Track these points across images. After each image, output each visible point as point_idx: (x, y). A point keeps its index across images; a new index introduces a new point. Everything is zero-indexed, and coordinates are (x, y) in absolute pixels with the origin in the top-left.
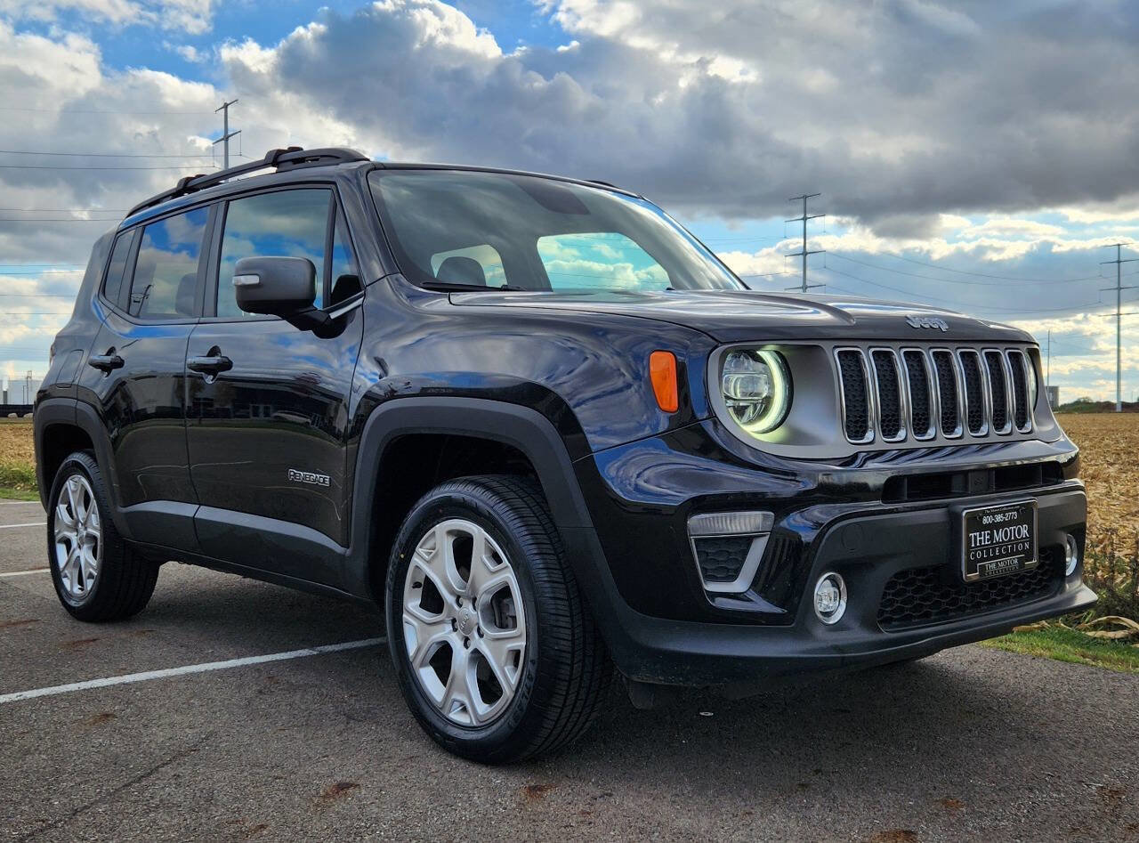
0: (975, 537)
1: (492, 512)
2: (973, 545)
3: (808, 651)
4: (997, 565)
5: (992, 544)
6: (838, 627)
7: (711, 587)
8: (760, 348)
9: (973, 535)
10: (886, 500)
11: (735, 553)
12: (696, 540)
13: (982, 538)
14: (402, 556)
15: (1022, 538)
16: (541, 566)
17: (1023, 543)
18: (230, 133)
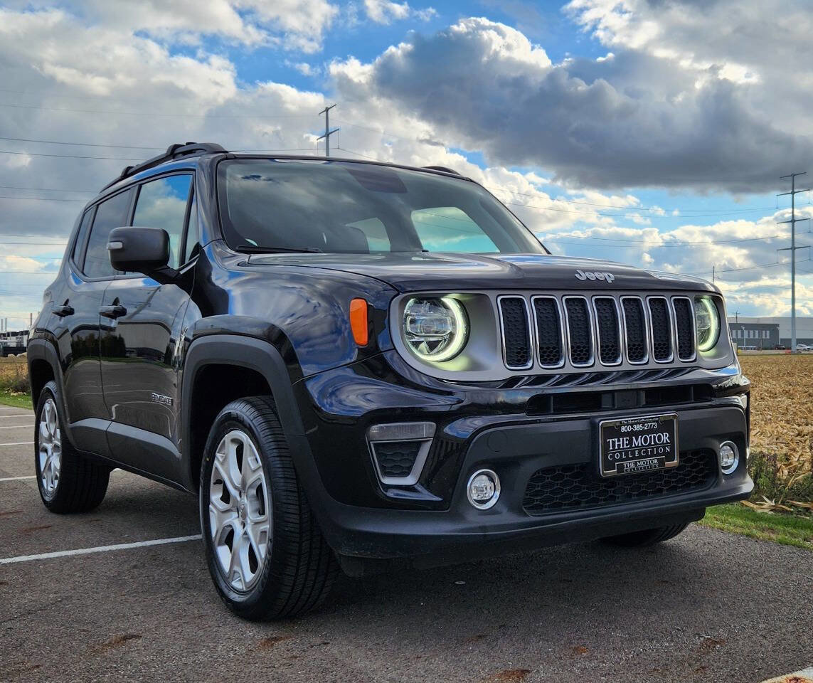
0: (614, 443)
1: (251, 424)
2: (611, 448)
3: (462, 530)
4: (636, 464)
5: (631, 447)
6: (491, 511)
7: (388, 481)
8: (444, 295)
9: (611, 440)
10: (530, 413)
11: (408, 455)
12: (374, 444)
13: (623, 443)
14: (208, 459)
15: (663, 443)
16: (278, 466)
17: (664, 448)
18: (330, 131)
